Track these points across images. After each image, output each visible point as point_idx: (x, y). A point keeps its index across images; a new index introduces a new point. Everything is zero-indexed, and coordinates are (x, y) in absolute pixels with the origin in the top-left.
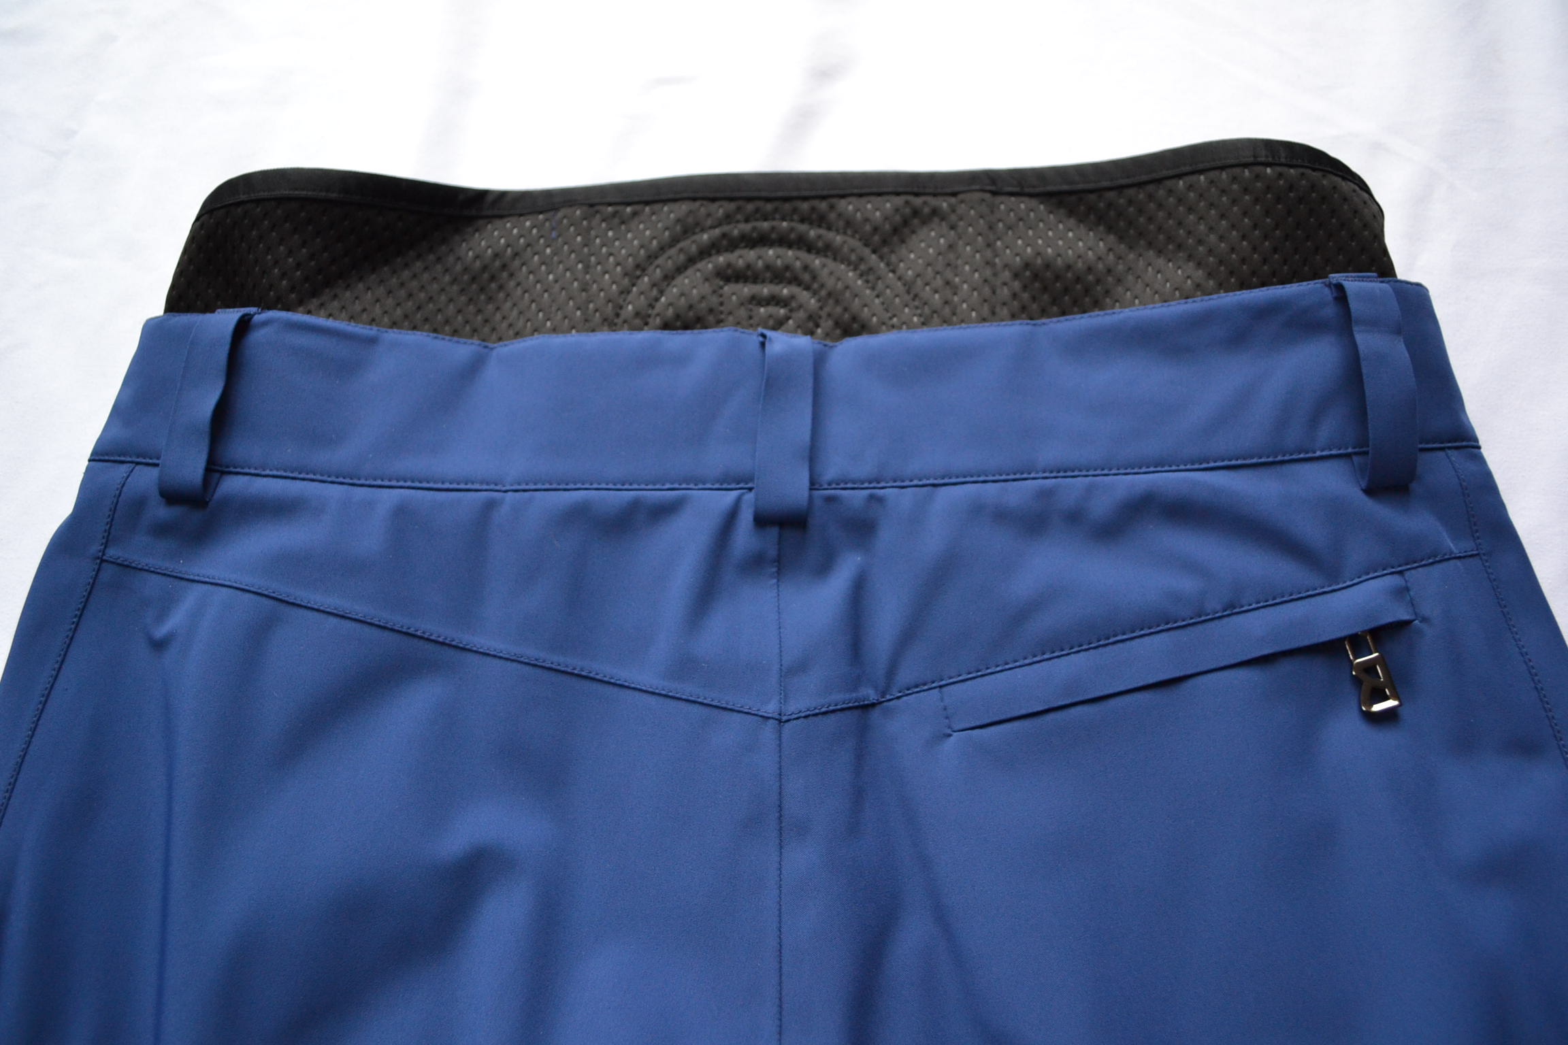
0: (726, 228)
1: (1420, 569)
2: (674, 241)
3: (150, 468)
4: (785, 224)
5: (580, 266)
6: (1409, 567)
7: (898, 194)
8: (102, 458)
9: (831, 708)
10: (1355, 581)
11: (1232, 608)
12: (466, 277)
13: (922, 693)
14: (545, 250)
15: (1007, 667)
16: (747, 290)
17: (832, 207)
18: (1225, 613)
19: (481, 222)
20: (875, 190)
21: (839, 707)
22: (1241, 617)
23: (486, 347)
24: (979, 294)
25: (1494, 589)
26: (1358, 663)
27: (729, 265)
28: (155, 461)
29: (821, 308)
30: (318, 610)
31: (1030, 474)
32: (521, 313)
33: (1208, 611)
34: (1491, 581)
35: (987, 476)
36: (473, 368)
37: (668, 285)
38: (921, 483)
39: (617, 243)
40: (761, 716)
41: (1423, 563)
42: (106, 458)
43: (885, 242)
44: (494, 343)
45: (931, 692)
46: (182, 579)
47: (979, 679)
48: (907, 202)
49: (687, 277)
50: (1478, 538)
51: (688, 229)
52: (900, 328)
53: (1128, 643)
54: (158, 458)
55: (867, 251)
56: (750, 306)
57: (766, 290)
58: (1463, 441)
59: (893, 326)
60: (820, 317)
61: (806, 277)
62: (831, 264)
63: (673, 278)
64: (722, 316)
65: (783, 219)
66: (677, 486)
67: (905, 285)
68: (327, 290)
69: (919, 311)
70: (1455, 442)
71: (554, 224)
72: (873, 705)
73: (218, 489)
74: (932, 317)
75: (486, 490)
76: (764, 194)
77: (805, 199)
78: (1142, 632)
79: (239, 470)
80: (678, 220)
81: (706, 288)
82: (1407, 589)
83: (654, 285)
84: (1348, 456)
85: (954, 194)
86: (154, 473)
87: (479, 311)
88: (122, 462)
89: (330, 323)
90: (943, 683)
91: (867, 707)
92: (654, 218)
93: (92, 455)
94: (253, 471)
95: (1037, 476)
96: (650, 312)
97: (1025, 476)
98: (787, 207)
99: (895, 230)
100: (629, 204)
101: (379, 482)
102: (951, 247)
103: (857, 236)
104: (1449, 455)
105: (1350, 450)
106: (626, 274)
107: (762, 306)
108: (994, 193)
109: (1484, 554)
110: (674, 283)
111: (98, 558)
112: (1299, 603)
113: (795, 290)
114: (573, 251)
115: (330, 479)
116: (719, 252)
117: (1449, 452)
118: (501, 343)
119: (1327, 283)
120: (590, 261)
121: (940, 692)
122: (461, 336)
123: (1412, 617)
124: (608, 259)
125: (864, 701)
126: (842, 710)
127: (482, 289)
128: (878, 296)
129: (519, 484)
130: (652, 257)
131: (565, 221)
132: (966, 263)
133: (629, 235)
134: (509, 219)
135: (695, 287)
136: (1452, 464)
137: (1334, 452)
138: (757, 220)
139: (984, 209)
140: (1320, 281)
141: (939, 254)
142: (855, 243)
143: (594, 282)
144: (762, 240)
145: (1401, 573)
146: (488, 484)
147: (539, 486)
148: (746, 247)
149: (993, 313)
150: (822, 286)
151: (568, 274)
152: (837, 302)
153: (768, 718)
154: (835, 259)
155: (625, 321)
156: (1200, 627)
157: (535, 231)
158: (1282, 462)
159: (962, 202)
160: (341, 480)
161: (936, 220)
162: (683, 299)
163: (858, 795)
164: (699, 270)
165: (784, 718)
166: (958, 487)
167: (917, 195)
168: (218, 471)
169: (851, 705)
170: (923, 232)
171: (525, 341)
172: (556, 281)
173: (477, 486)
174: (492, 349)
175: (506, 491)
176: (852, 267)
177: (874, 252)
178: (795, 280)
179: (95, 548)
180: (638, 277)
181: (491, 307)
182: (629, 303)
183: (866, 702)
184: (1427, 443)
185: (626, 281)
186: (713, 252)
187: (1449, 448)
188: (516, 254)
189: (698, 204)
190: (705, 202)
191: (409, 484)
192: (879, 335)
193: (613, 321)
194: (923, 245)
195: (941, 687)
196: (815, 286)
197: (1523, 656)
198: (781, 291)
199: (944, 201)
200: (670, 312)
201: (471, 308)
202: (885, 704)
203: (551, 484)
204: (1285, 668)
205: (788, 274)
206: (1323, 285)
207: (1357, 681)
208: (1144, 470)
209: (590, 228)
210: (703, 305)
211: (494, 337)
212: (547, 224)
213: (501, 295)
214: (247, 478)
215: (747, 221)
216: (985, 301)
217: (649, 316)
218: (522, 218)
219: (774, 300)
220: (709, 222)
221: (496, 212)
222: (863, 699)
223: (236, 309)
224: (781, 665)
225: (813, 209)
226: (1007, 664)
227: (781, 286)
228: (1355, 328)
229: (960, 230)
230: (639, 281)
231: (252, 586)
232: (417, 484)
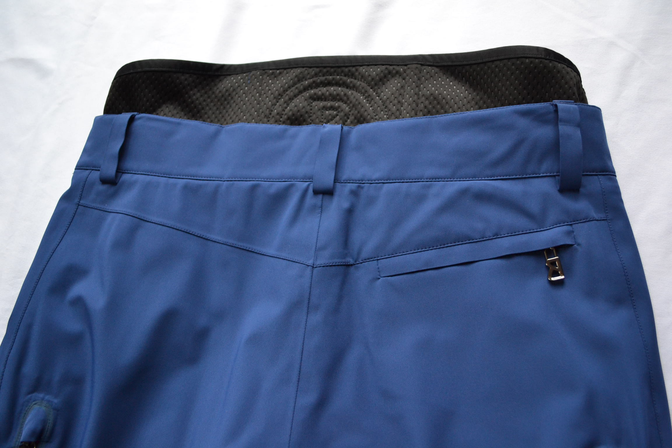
0: (315, 79)
1: (579, 224)
2: (294, 84)
3: (97, 171)
4: (338, 77)
5: (258, 94)
6: (575, 223)
7: (383, 65)
8: (80, 168)
9: (334, 264)
10: (551, 228)
11: (497, 236)
12: (216, 100)
13: (370, 262)
14: (245, 88)
15: (404, 254)
16: (322, 104)
17: (357, 70)
18: (494, 237)
19: (222, 77)
20: (374, 63)
21: (337, 264)
22: (500, 239)
23: (221, 127)
24: (411, 107)
25: (611, 234)
26: (548, 260)
27: (315, 94)
28: (99, 169)
29: (350, 111)
30: (155, 223)
31: (421, 180)
32: (234, 113)
33: (487, 236)
34: (610, 231)
35: (404, 180)
36: (216, 134)
37: (291, 102)
38: (378, 182)
39: (272, 85)
40: (306, 265)
41: (581, 221)
42: (81, 168)
43: (376, 84)
44: (225, 125)
45: (374, 261)
46: (106, 211)
47: (392, 258)
48: (386, 68)
49: (298, 99)
50: (607, 213)
51: (300, 79)
52: (379, 120)
53: (452, 247)
54: (100, 168)
55: (369, 88)
56: (323, 111)
57: (329, 104)
58: (607, 172)
59: (376, 119)
60: (350, 115)
61: (345, 98)
62: (355, 93)
63: (293, 99)
64: (311, 115)
65: (338, 75)
66: (287, 180)
67: (382, 102)
68: (164, 105)
69: (387, 113)
70: (603, 172)
71: (249, 77)
72: (352, 265)
73: (121, 179)
74: (392, 115)
75: (217, 180)
76: (331, 65)
77: (346, 67)
78: (459, 243)
79: (129, 172)
80: (296, 76)
81: (306, 103)
82: (573, 232)
83: (285, 102)
84: (554, 176)
85: (406, 65)
86: (99, 173)
87: (220, 113)
88: (87, 169)
89: (165, 118)
90: (379, 258)
91: (348, 266)
92: (287, 75)
93: (76, 167)
94: (134, 172)
95: (424, 180)
96: (283, 113)
97: (419, 180)
98: (339, 70)
99: (381, 80)
100: (278, 69)
101: (179, 177)
102: (402, 87)
103: (365, 82)
104: (599, 178)
105: (555, 174)
106: (275, 98)
107: (327, 111)
108: (422, 65)
109: (609, 220)
110: (293, 101)
111: (77, 204)
112: (526, 235)
113: (340, 103)
114: (255, 89)
115: (161, 175)
116: (312, 89)
117: (600, 177)
118: (227, 125)
119: (552, 104)
120: (262, 92)
121: (377, 262)
122: (213, 123)
123: (573, 243)
124: (268, 92)
125: (348, 263)
126: (338, 265)
127: (222, 104)
128: (371, 107)
129: (229, 178)
130: (285, 91)
131: (253, 76)
132: (407, 94)
133: (278, 82)
134: (233, 76)
135: (301, 103)
136: (600, 181)
137: (548, 174)
138: (327, 76)
139: (417, 71)
140: (549, 103)
141: (397, 90)
142: (364, 84)
143: (263, 101)
144: (329, 84)
145: (571, 225)
146: (218, 178)
147: (236, 179)
148: (322, 86)
149: (416, 114)
150: (351, 102)
151: (253, 97)
152: (356, 109)
153: (309, 266)
154: (356, 91)
155: (273, 117)
156: (483, 243)
157: (242, 80)
158: (525, 178)
159: (409, 68)
160: (165, 176)
161: (397, 75)
162: (296, 108)
163: (340, 298)
164: (303, 96)
165: (315, 266)
166: (392, 184)
167: (391, 65)
168: (121, 172)
169: (342, 264)
170: (392, 81)
171: (235, 125)
172: (248, 100)
173: (214, 179)
174: (223, 127)
175: (224, 181)
176: (362, 95)
177: (372, 88)
178: (341, 100)
179: (76, 201)
180: (279, 99)
181: (224, 111)
182: (275, 109)
183: (349, 264)
184: (590, 172)
185: (275, 101)
186: (309, 89)
187: (600, 175)
188: (234, 90)
189: (305, 69)
190: (307, 68)
191: (190, 177)
192: (371, 123)
193: (269, 116)
194: (391, 86)
195: (378, 260)
196: (348, 102)
197: (621, 261)
198: (335, 104)
199: (402, 68)
200: (291, 113)
201: (218, 112)
202: (356, 265)
203: (241, 179)
204: (517, 260)
205: (338, 97)
206: (550, 104)
207: (548, 268)
208: (467, 179)
209: (263, 79)
210: (304, 110)
211: (225, 123)
212: (247, 78)
213: (228, 106)
214: (131, 175)
215: (324, 76)
216: (413, 109)
217: (283, 114)
218: (237, 75)
219: (332, 108)
220: (308, 77)
221: (228, 73)
222: (347, 262)
223: (129, 113)
224: (316, 247)
225: (349, 71)
226: (404, 252)
227: (335, 102)
228: (559, 123)
229: (406, 80)
230: (280, 100)
231: (131, 213)
232: (193, 178)
